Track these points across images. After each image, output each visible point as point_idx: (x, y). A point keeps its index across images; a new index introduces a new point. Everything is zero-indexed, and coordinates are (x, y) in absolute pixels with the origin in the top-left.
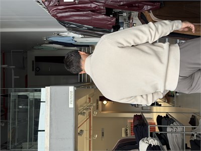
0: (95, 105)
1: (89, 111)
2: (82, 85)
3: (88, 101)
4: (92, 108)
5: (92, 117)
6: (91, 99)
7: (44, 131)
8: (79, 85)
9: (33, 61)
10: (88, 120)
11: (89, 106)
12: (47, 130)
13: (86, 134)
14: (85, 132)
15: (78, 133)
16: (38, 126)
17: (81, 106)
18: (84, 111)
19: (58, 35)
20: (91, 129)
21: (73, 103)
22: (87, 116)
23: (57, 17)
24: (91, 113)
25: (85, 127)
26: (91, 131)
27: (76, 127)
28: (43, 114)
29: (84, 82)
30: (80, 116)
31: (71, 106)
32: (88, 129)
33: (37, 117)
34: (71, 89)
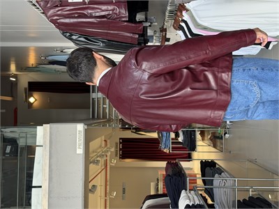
0: (113, 150)
1: (105, 158)
2: (95, 122)
3: (103, 146)
4: (109, 154)
5: (108, 166)
6: (108, 141)
8: (92, 122)
9: (25, 89)
10: (104, 171)
11: (105, 152)
12: (45, 185)
13: (100, 191)
14: (99, 188)
15: (88, 190)
16: (32, 181)
17: (93, 152)
18: (98, 159)
19: (62, 51)
20: (108, 183)
21: (82, 147)
22: (102, 166)
24: (108, 161)
25: (99, 181)
26: (108, 187)
27: (87, 181)
28: (39, 163)
29: (98, 118)
30: (92, 166)
31: (80, 151)
32: (103, 184)
33: (31, 167)
34: (80, 127)
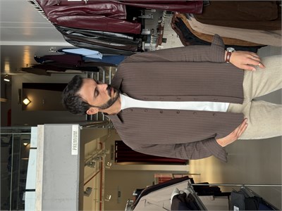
1: (101, 161)
2: (90, 123)
7: (34, 190)
10: (99, 174)
23: (57, 21)
34: (75, 128)
